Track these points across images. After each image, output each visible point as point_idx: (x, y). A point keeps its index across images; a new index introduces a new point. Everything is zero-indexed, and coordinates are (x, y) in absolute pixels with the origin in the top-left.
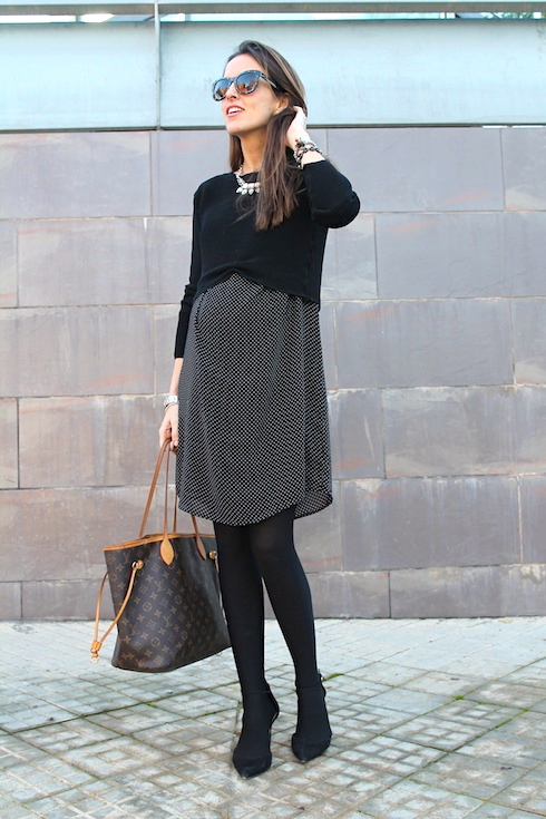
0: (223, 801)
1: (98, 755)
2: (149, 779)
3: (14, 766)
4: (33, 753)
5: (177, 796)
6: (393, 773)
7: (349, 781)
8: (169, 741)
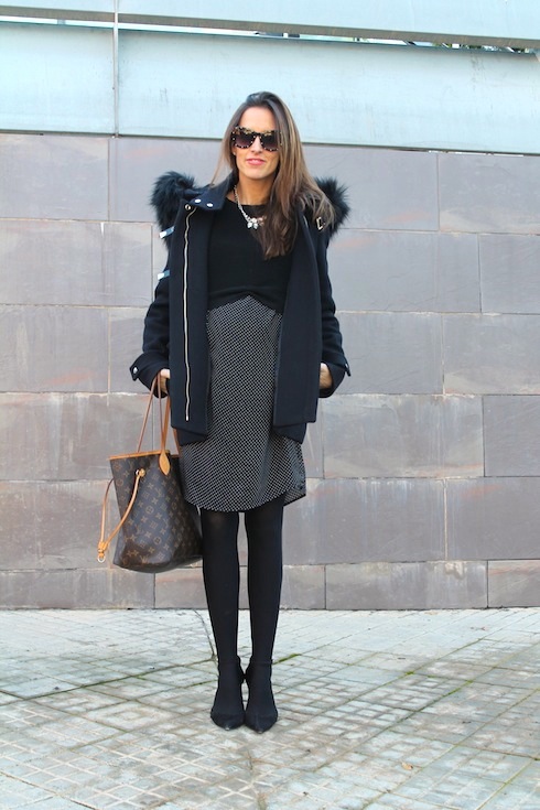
0: (241, 746)
1: (115, 714)
2: (170, 731)
3: (45, 723)
4: (57, 714)
5: (201, 743)
6: (375, 726)
7: (340, 732)
8: (172, 705)
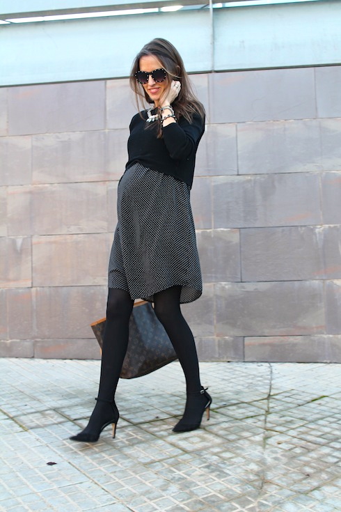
0: (260, 469)
2: (216, 454)
3: (138, 443)
4: (148, 436)
5: (233, 464)
8: (226, 432)
